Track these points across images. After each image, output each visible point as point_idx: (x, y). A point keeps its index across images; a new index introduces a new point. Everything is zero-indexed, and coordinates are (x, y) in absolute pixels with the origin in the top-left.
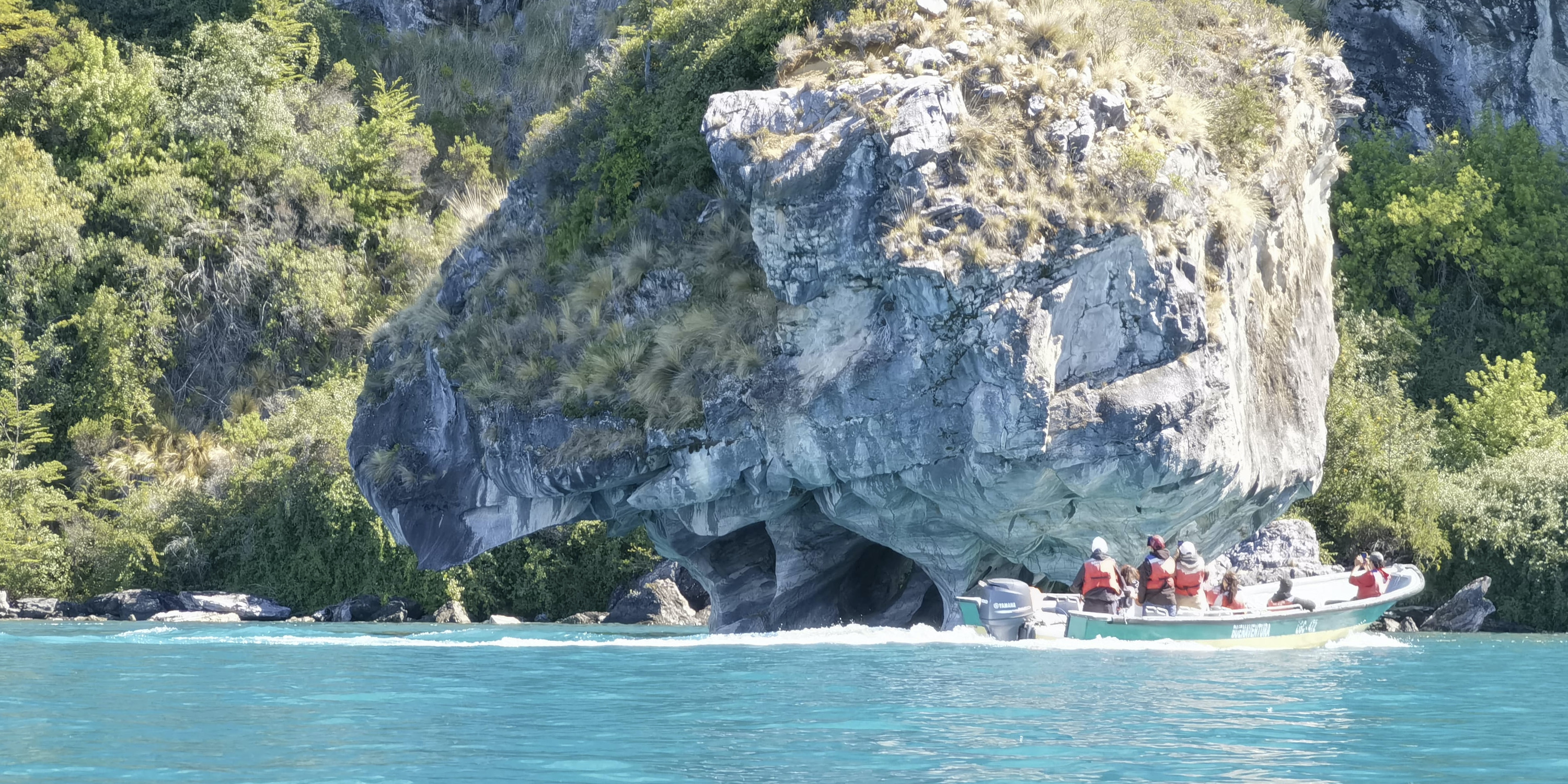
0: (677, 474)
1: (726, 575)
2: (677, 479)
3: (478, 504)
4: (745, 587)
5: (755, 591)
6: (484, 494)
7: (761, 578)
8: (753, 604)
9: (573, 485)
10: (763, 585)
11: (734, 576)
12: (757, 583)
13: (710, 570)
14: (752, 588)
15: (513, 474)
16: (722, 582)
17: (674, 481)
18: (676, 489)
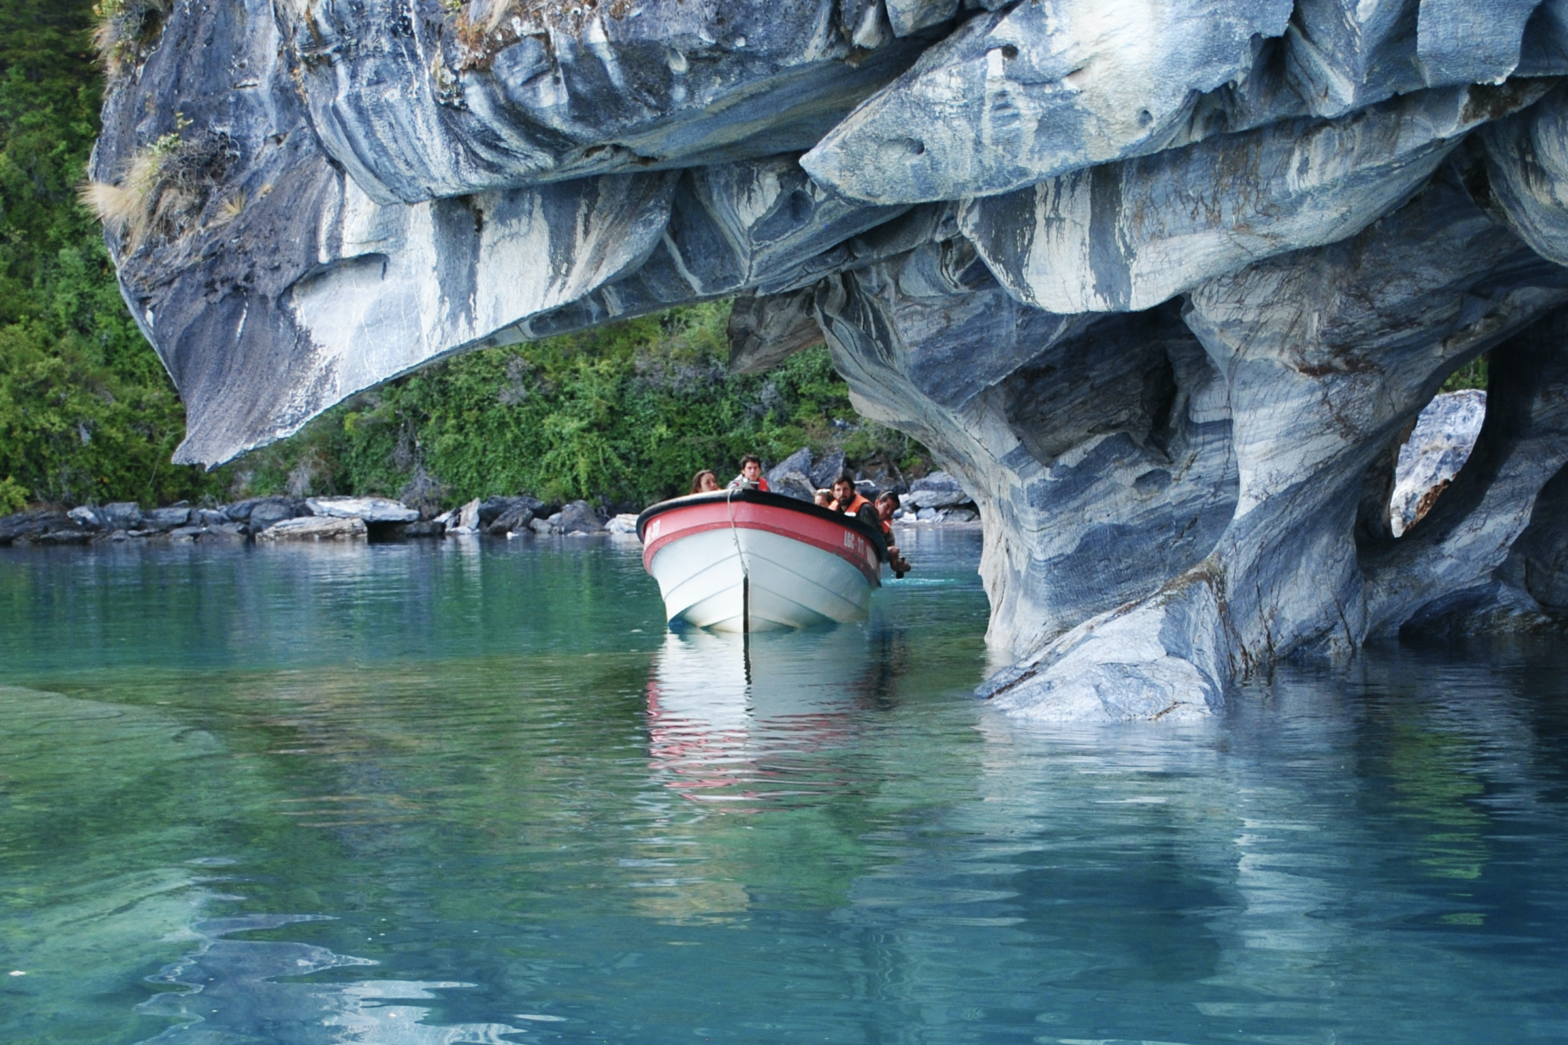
0: (1008, 29)
1: (1050, 457)
2: (1010, 51)
3: (324, 257)
4: (1099, 487)
5: (1121, 496)
6: (338, 222)
7: (1134, 464)
8: (1121, 531)
9: (581, 107)
10: (1141, 481)
11: (1069, 459)
12: (1125, 477)
13: (1012, 444)
14: (1114, 489)
15: (380, 109)
16: (1043, 476)
17: (995, 62)
18: (1002, 102)
